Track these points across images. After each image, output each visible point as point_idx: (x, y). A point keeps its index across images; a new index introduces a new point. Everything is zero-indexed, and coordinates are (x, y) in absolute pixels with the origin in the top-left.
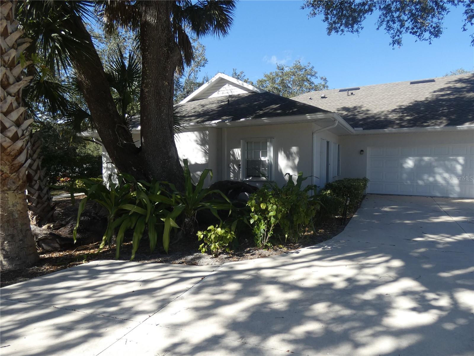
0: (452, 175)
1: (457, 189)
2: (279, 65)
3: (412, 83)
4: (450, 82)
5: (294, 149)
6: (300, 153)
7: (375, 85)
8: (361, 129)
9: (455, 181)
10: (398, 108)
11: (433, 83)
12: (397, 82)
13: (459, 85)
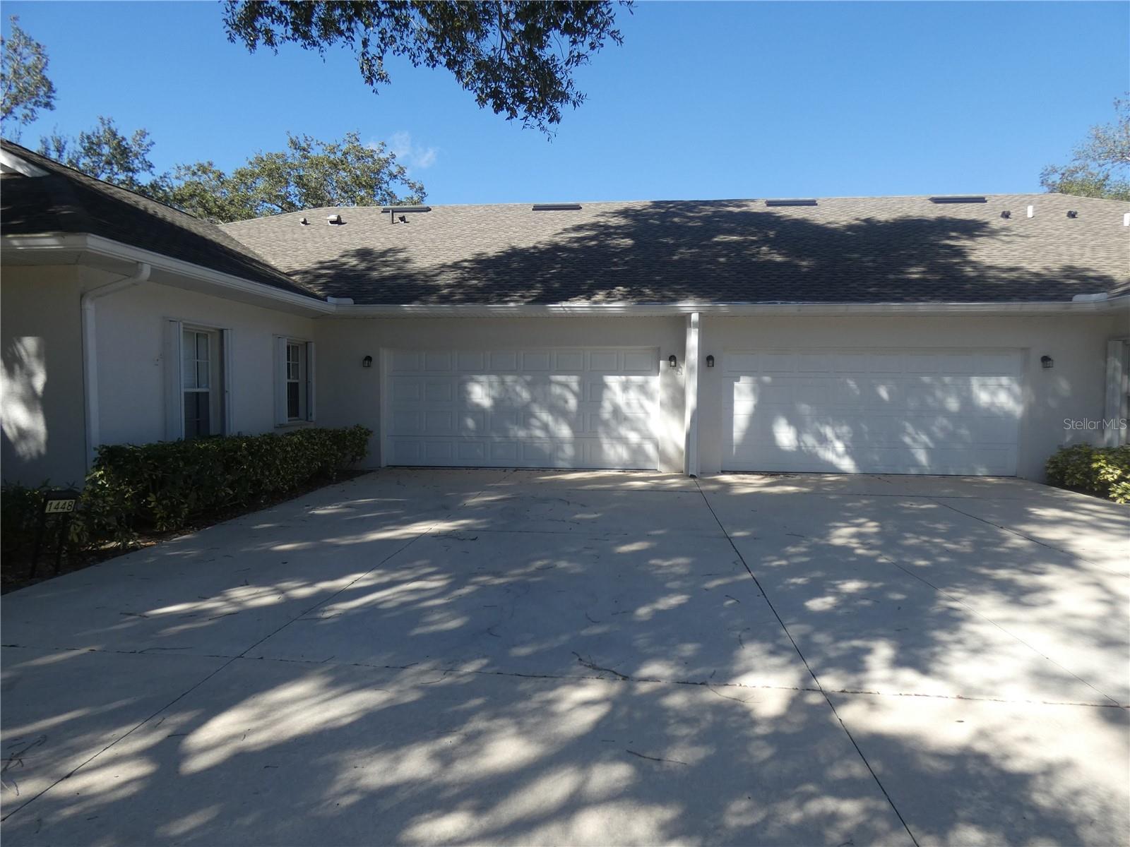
0: (561, 420)
1: (569, 451)
2: (294, 139)
3: (537, 208)
4: (603, 214)
5: (29, 344)
6: (48, 356)
7: (466, 205)
8: (350, 301)
9: (565, 431)
10: (471, 259)
11: (575, 212)
12: (511, 205)
13: (614, 221)
